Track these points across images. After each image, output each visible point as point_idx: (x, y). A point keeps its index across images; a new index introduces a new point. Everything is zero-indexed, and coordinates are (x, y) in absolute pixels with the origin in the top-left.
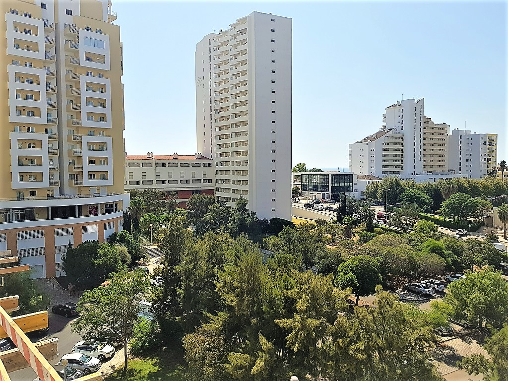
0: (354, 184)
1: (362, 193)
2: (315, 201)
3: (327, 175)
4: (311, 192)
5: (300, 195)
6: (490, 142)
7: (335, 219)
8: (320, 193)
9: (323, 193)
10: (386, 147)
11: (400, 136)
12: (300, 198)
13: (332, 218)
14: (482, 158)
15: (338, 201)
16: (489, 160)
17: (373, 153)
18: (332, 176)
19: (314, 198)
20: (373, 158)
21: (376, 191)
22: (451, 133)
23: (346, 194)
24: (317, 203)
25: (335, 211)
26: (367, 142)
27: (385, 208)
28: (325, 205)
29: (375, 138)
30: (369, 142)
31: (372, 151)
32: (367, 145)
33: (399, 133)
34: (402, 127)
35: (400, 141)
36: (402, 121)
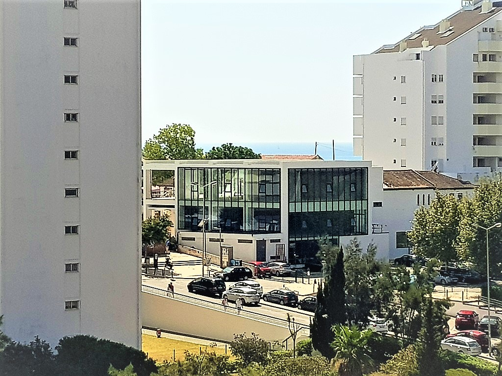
0: (371, 205)
1: (402, 239)
2: (229, 270)
3: (275, 173)
4: (216, 236)
5: (174, 247)
7: (305, 335)
8: (248, 237)
9: (260, 237)
12: (174, 257)
13: (293, 335)
15: (315, 268)
18: (292, 173)
19: (226, 260)
20: (441, 110)
21: (450, 233)
23: (345, 241)
24: (239, 275)
25: (306, 306)
26: (418, 50)
27: (484, 293)
28: (268, 286)
29: (449, 33)
30: (425, 47)
31: (438, 83)
32: (418, 58)
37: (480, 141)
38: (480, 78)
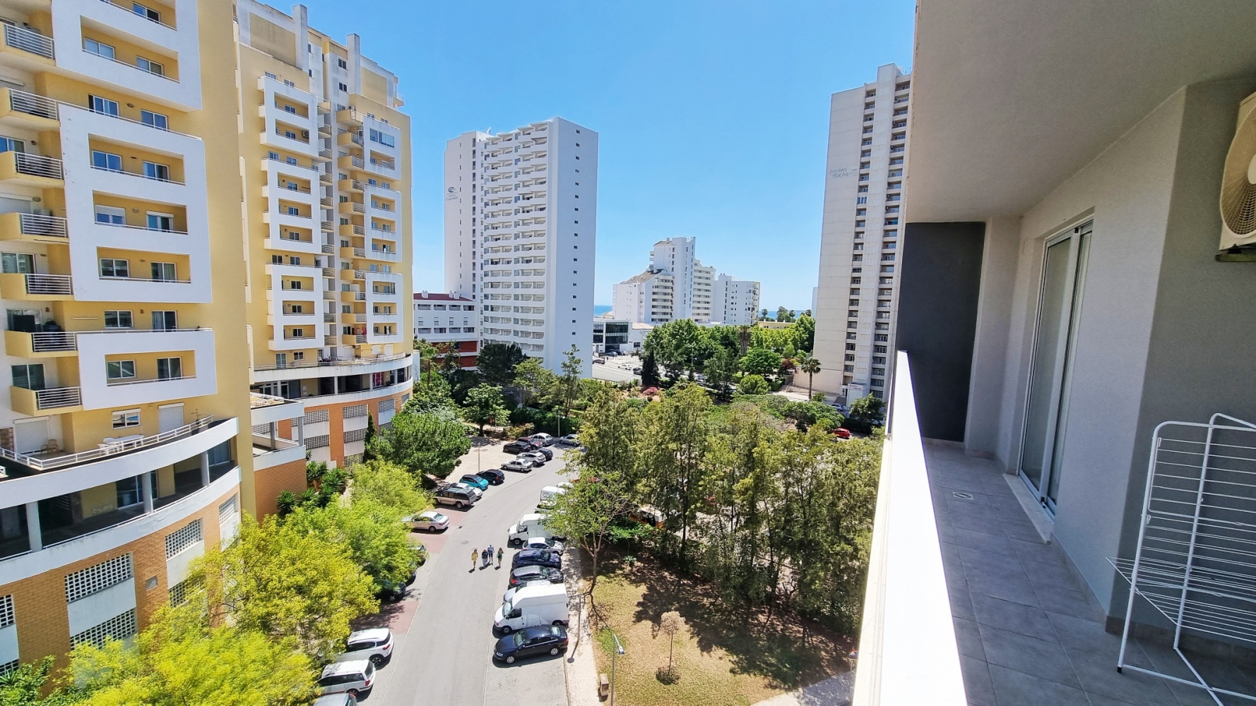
6: (753, 290)
10: (656, 290)
11: (670, 278)
14: (747, 307)
16: (753, 309)
17: (643, 297)
20: (642, 303)
22: (716, 279)
26: (634, 283)
29: (644, 278)
30: (638, 283)
32: (635, 286)
33: (669, 275)
34: (673, 268)
35: (670, 284)
36: (673, 262)
38: (654, 294)
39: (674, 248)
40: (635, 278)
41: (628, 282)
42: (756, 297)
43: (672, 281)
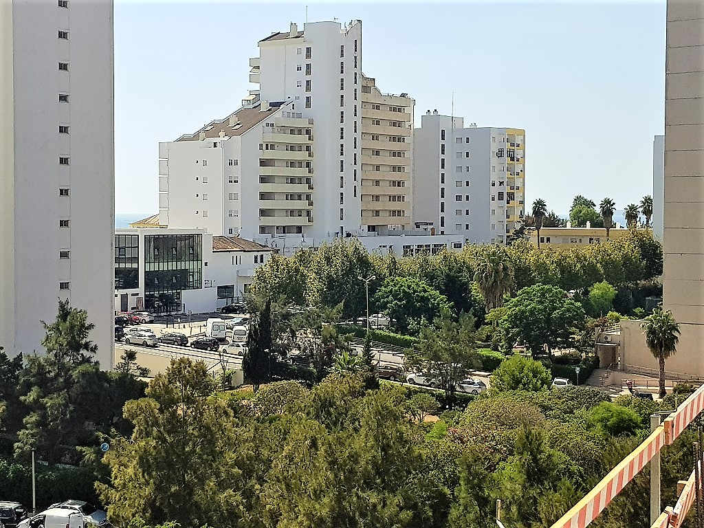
6: (512, 148)
10: (269, 154)
11: (303, 123)
14: (494, 191)
16: (511, 196)
20: (236, 188)
26: (215, 140)
29: (238, 127)
30: (222, 138)
31: (233, 167)
32: (215, 146)
33: (299, 116)
34: (308, 99)
35: (302, 139)
36: (308, 82)
37: (263, 213)
38: (263, 163)
39: (309, 50)
40: (213, 124)
41: (196, 137)
42: (518, 168)
43: (308, 132)
